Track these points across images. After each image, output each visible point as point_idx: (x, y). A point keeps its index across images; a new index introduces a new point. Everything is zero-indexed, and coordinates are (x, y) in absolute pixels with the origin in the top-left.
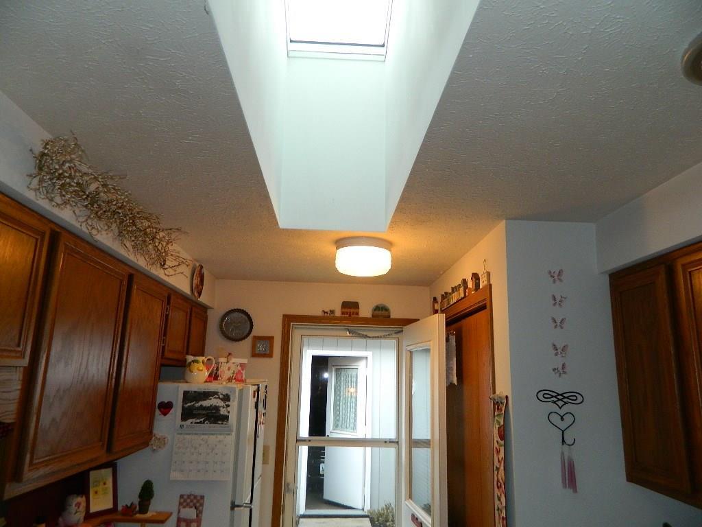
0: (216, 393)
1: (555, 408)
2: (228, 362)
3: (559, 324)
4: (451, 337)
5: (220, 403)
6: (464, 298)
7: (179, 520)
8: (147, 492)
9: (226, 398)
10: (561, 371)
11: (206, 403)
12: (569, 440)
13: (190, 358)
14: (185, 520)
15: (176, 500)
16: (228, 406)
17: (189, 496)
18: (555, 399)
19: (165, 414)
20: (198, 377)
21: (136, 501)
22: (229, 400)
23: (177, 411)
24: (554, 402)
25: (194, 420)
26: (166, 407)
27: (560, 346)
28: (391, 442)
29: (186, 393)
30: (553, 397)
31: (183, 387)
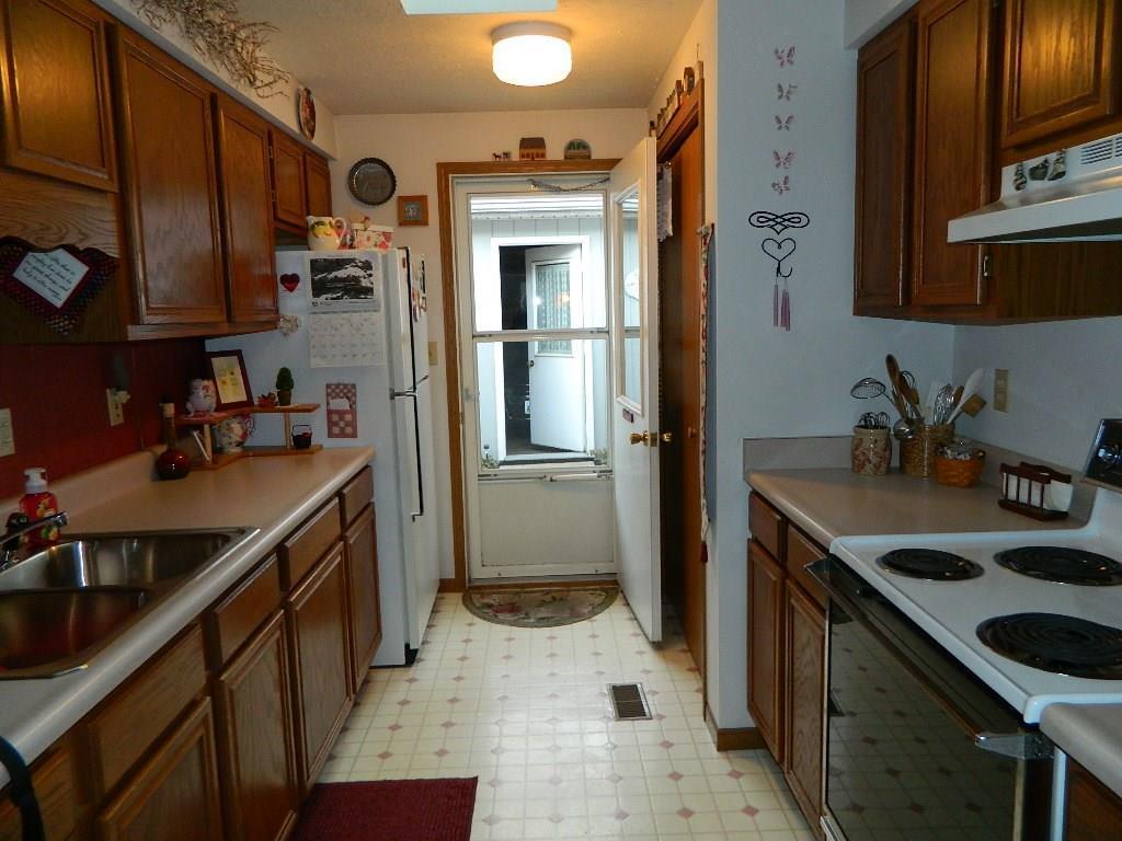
0: (353, 260)
1: (772, 234)
2: (365, 230)
3: (784, 123)
4: (665, 170)
5: (359, 272)
6: (678, 109)
7: (330, 412)
8: (285, 380)
9: (367, 266)
10: (782, 186)
11: (342, 274)
12: (786, 271)
13: (312, 219)
14: (337, 412)
15: (323, 392)
16: (370, 275)
17: (338, 386)
18: (772, 223)
19: (291, 290)
20: (327, 243)
21: (275, 391)
22: (371, 268)
23: (305, 285)
24: (772, 227)
25: (329, 296)
26: (291, 281)
27: (783, 154)
28: (600, 331)
29: (314, 263)
30: (770, 220)
31: (309, 255)
